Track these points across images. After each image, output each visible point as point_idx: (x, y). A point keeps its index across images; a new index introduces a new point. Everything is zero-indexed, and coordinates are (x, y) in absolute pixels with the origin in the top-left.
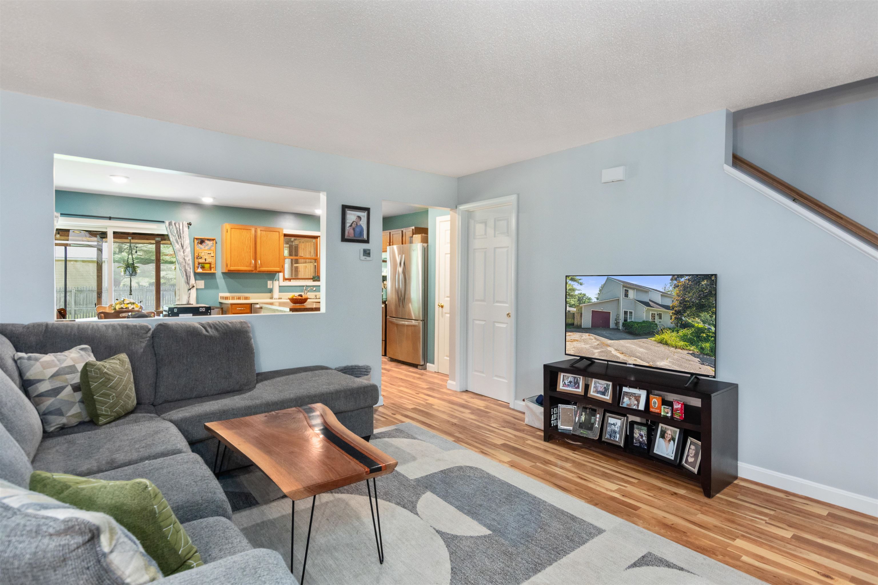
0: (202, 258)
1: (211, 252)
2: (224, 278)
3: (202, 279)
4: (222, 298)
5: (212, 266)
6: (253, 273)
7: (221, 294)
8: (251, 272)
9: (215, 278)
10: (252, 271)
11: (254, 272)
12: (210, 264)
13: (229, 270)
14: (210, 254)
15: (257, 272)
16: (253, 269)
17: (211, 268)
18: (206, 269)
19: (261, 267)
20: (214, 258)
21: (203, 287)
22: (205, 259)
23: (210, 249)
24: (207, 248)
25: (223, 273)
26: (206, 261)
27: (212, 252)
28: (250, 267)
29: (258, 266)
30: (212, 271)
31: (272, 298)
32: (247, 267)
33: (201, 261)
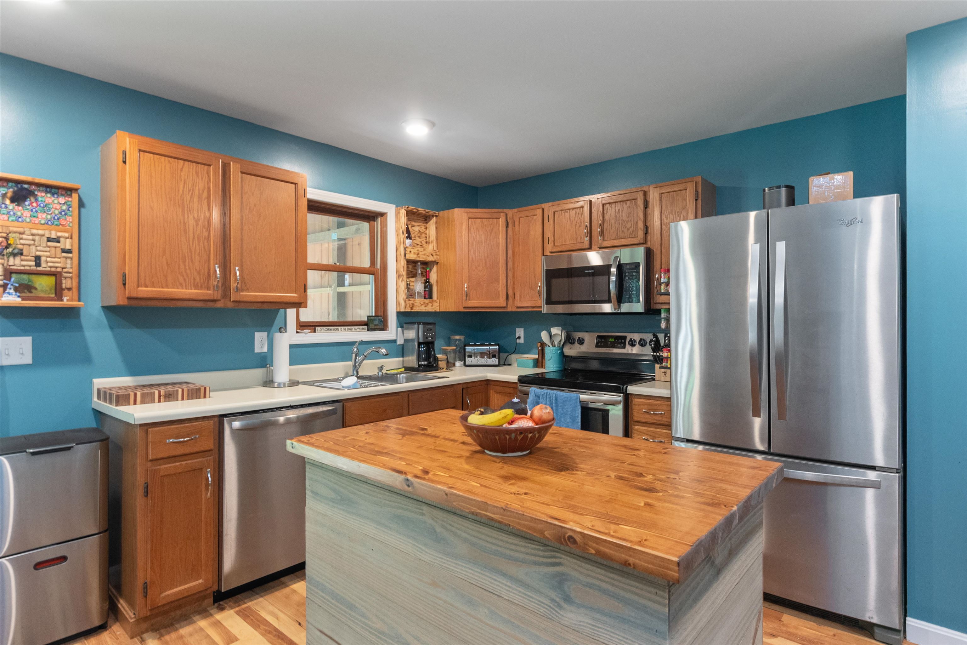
0: (21, 253)
1: (59, 234)
2: (111, 328)
3: (24, 332)
4: (104, 394)
5: (66, 283)
6: (218, 310)
7: (99, 383)
8: (210, 304)
9: (79, 328)
10: (214, 301)
11: (219, 305)
12: (56, 275)
13: (129, 298)
14: (57, 240)
15: (230, 305)
16: (218, 295)
17: (59, 292)
18: (42, 295)
19: (243, 290)
20: (75, 255)
21: (28, 359)
22: (38, 260)
23: (53, 223)
24: (42, 217)
25: (107, 309)
26: (38, 264)
27: (67, 235)
28: (208, 288)
29: (233, 285)
30: (66, 302)
31: (269, 383)
32: (196, 287)
33: (16, 263)
